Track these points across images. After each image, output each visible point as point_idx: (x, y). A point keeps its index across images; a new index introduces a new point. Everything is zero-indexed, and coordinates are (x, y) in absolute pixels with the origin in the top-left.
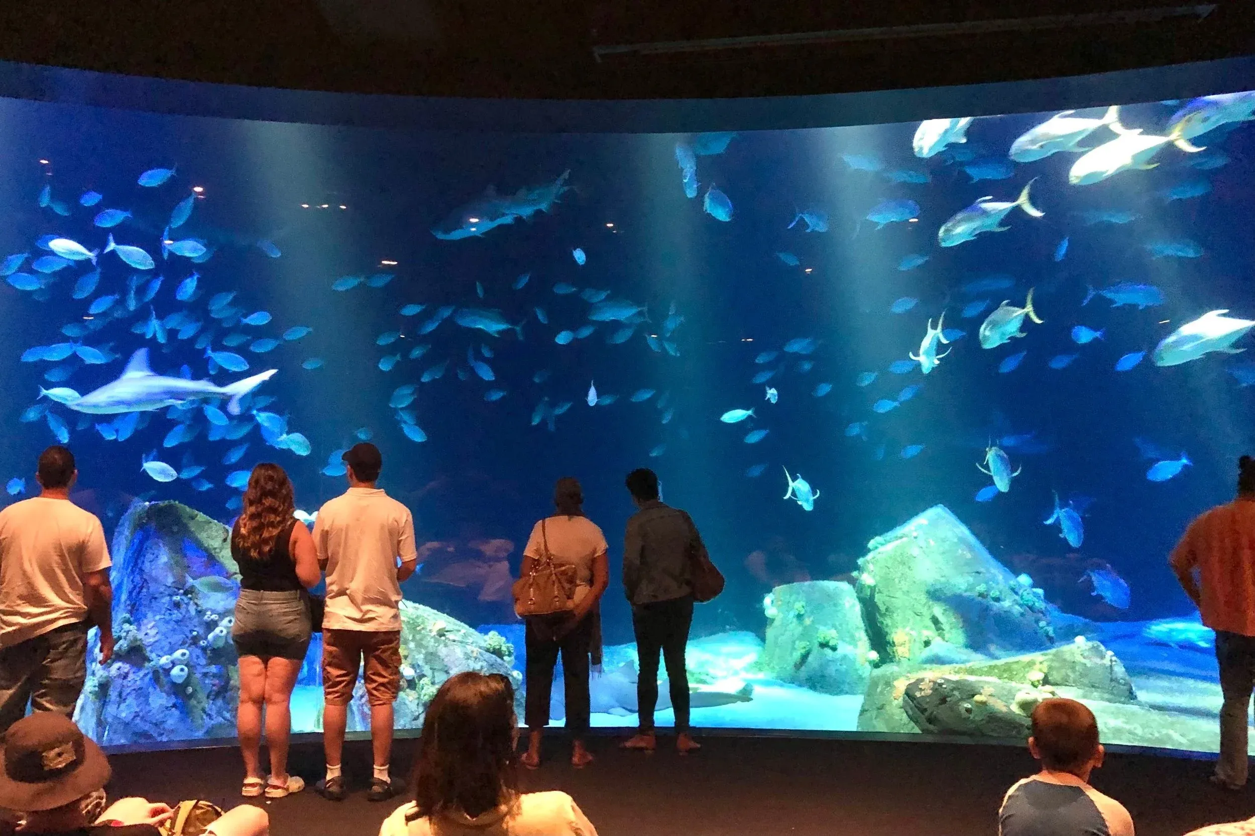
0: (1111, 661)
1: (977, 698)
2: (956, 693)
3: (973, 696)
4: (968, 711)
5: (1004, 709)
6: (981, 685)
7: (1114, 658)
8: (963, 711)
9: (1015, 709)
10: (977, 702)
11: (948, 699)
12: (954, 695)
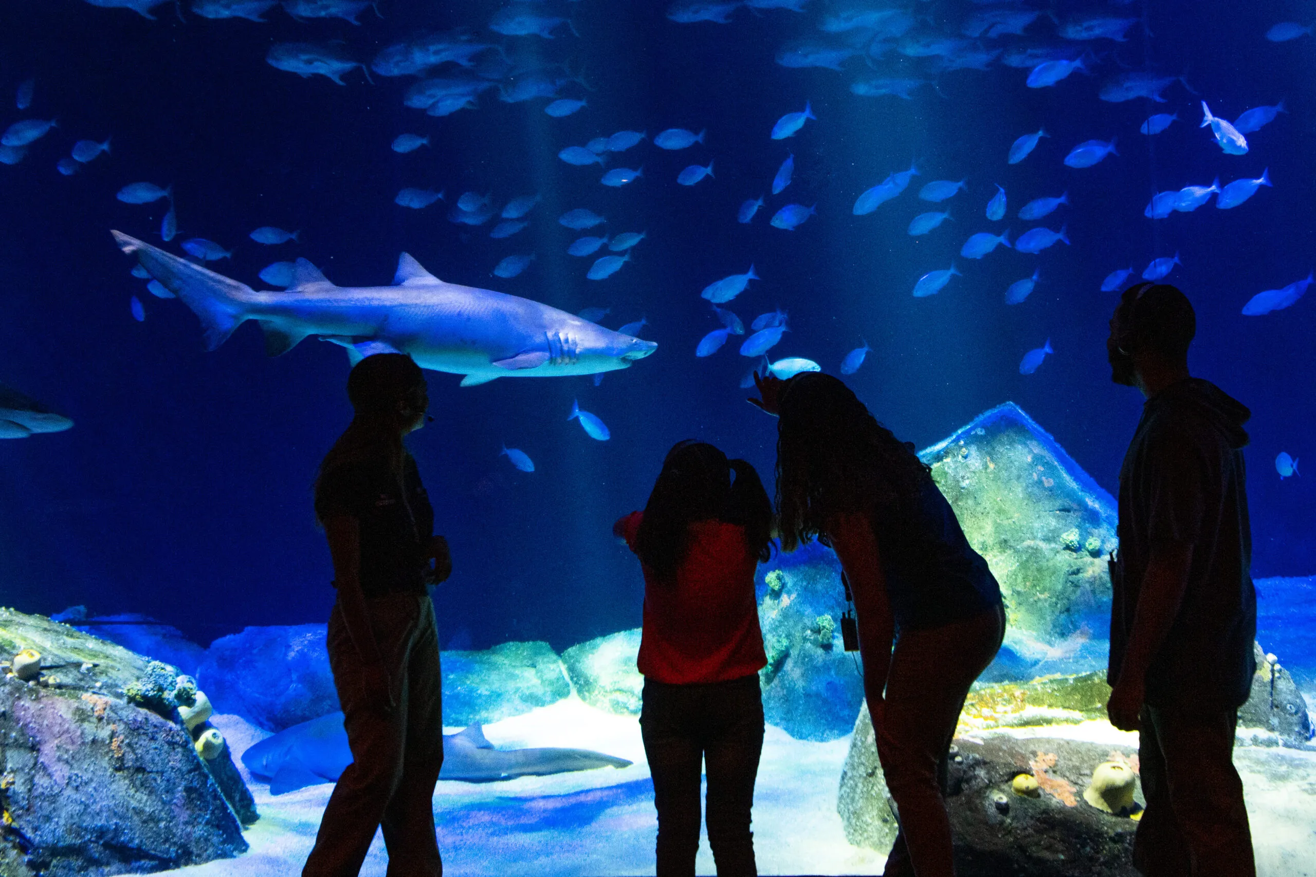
0: (1273, 671)
1: (1021, 781)
2: (981, 773)
3: (1013, 775)
4: (1003, 809)
5: (1070, 802)
6: (1032, 747)
7: (1277, 667)
8: (992, 810)
9: (1092, 798)
10: (1018, 791)
11: (965, 786)
12: (975, 777)
